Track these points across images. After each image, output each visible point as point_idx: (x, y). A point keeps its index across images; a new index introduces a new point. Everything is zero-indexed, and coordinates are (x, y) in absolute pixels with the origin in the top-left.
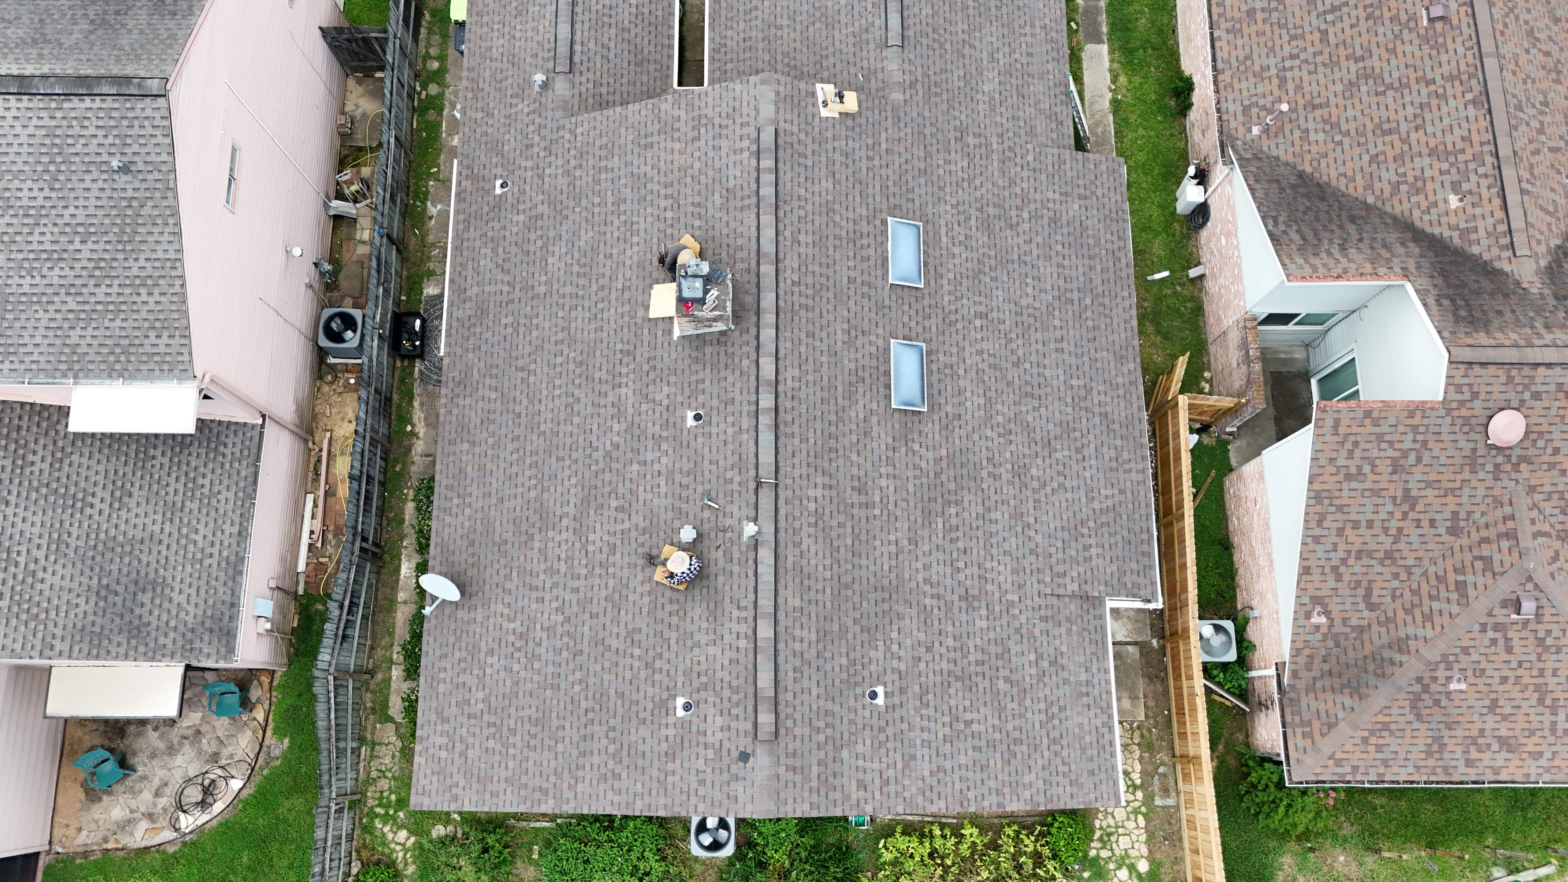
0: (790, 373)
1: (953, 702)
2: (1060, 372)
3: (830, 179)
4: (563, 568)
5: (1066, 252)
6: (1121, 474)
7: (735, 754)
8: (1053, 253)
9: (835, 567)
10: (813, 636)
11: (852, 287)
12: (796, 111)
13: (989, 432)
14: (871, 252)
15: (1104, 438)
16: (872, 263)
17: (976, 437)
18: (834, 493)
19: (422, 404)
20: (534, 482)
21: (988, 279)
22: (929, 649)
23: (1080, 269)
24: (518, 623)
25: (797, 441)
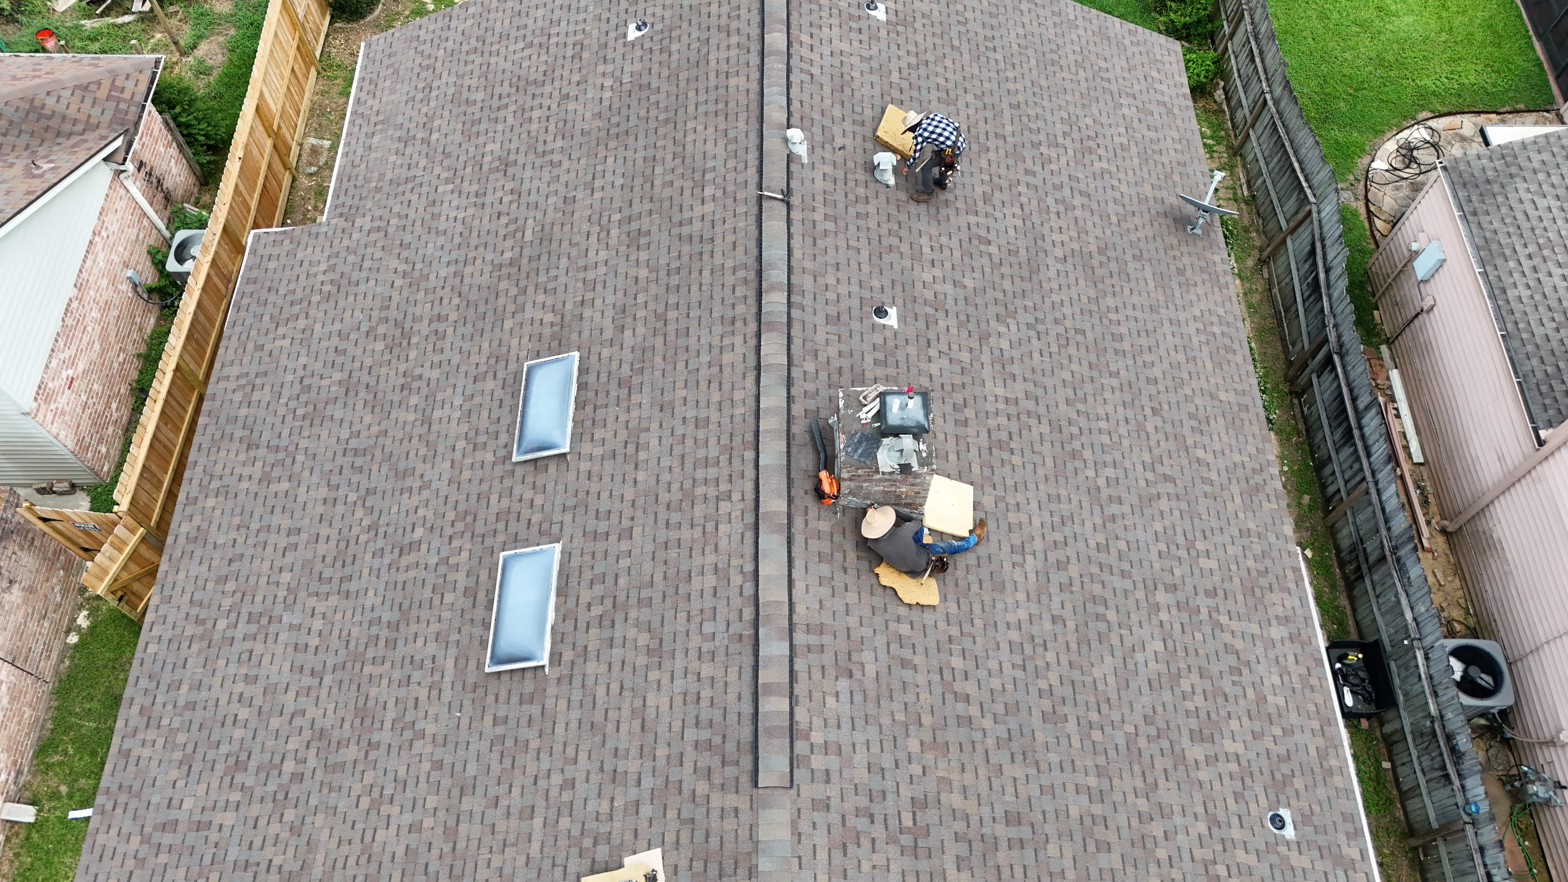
0: (736, 356)
2: (301, 498)
5: (234, 708)
6: (254, 368)
8: (258, 701)
9: (679, 136)
10: (713, 56)
11: (626, 523)
13: (435, 374)
14: (586, 596)
15: (262, 413)
16: (588, 575)
17: (457, 360)
18: (676, 219)
20: (1113, 316)
21: (387, 617)
22: (566, 97)
23: (217, 680)
24: (1098, 165)
25: (729, 263)
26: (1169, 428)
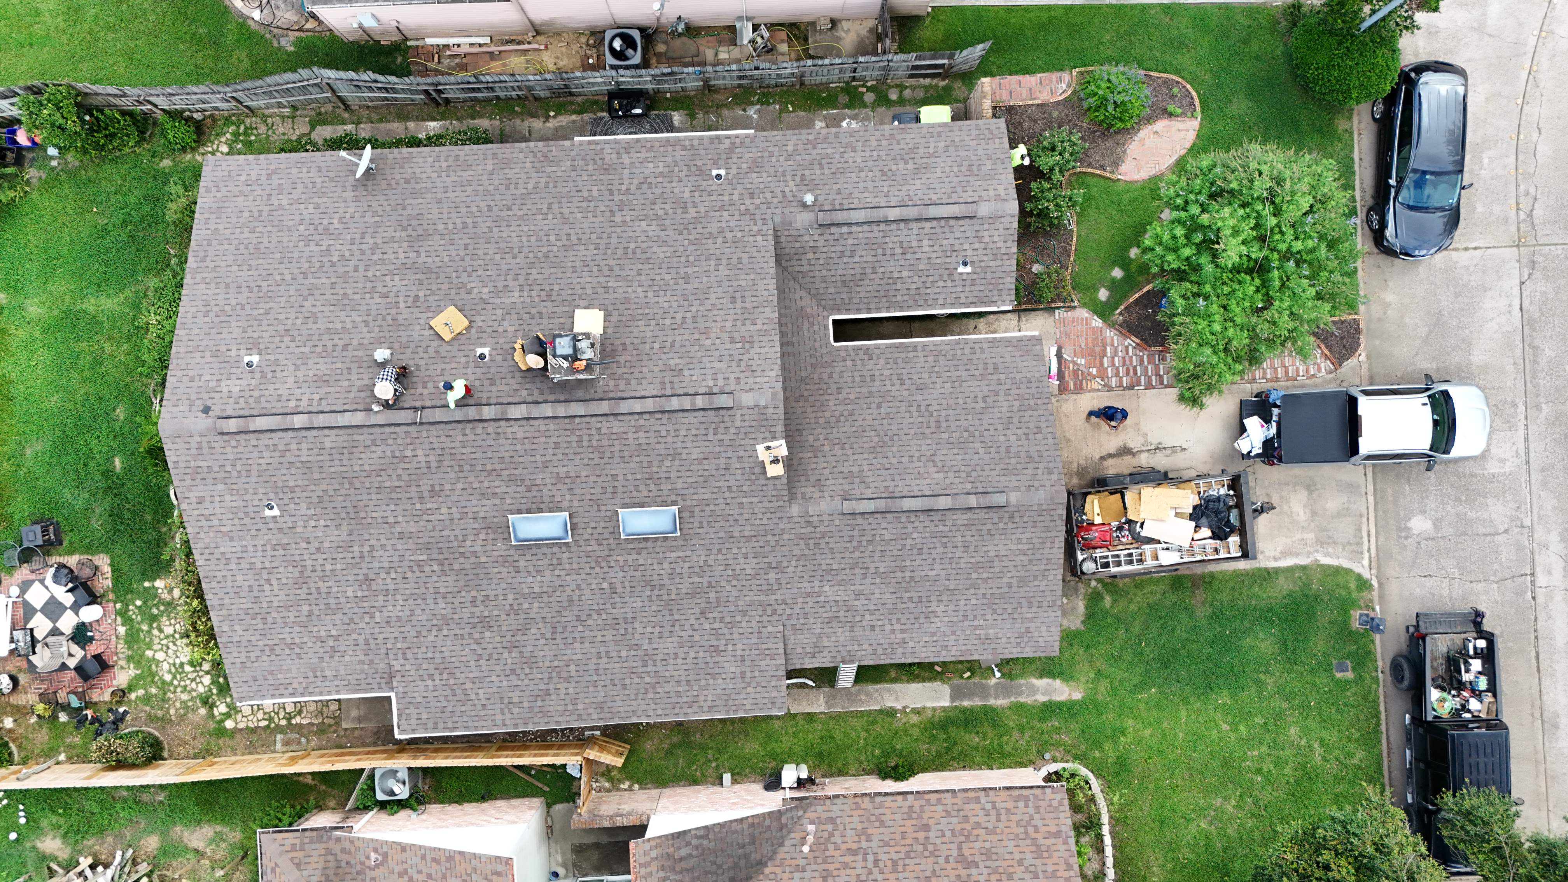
0: (519, 431)
1: (281, 569)
2: (580, 656)
3: (701, 456)
4: (375, 257)
5: (689, 660)
6: (499, 706)
7: (209, 403)
8: (686, 649)
9: (364, 474)
10: (304, 459)
11: (609, 478)
12: (754, 423)
13: (511, 596)
14: (645, 493)
15: (527, 693)
16: (635, 494)
17: (504, 586)
18: (425, 470)
19: (574, 122)
20: (450, 226)
21: (648, 593)
22: (318, 549)
23: (676, 673)
24: (337, 225)
25: (460, 438)
26: (518, 202)
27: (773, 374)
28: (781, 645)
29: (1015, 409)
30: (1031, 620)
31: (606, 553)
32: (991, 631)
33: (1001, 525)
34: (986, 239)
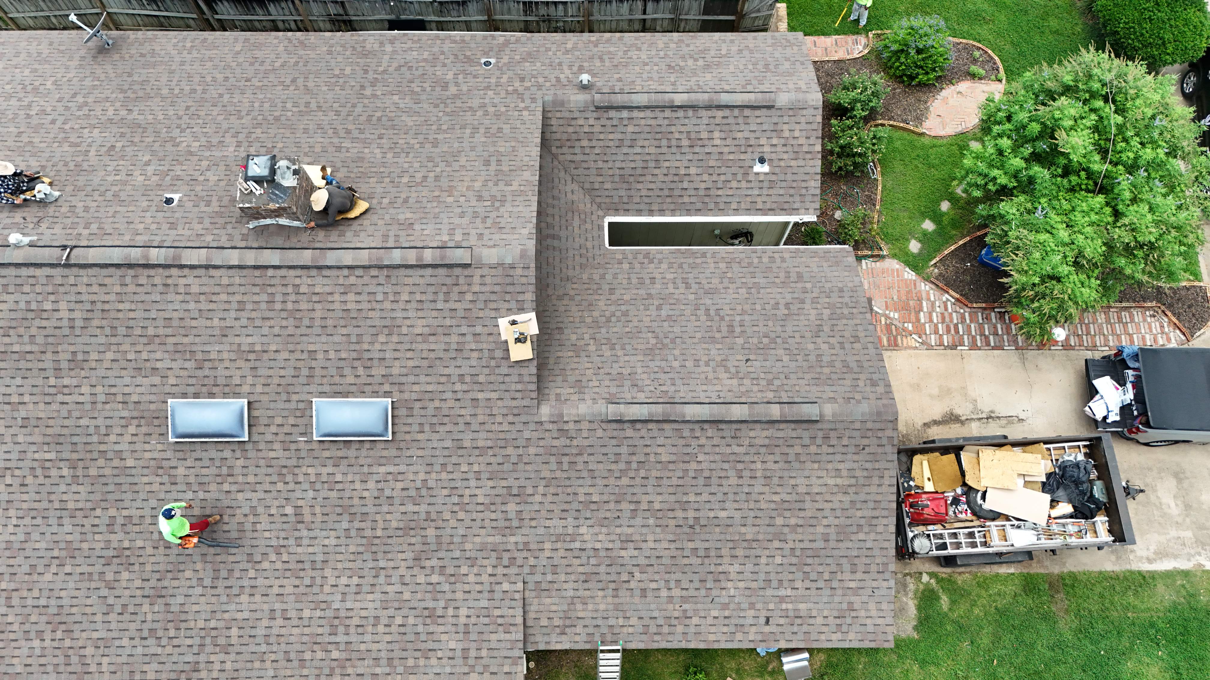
0: (195, 283)
2: (246, 615)
3: (426, 330)
5: (394, 629)
8: (391, 612)
11: (305, 356)
12: (497, 288)
14: (351, 379)
16: (337, 379)
18: (67, 331)
20: (177, 92)
21: (345, 525)
23: (375, 647)
25: (117, 289)
27: (525, 232)
28: (519, 612)
29: (825, 317)
30: (856, 591)
31: (294, 462)
32: (802, 606)
33: (813, 449)
34: (786, 134)
